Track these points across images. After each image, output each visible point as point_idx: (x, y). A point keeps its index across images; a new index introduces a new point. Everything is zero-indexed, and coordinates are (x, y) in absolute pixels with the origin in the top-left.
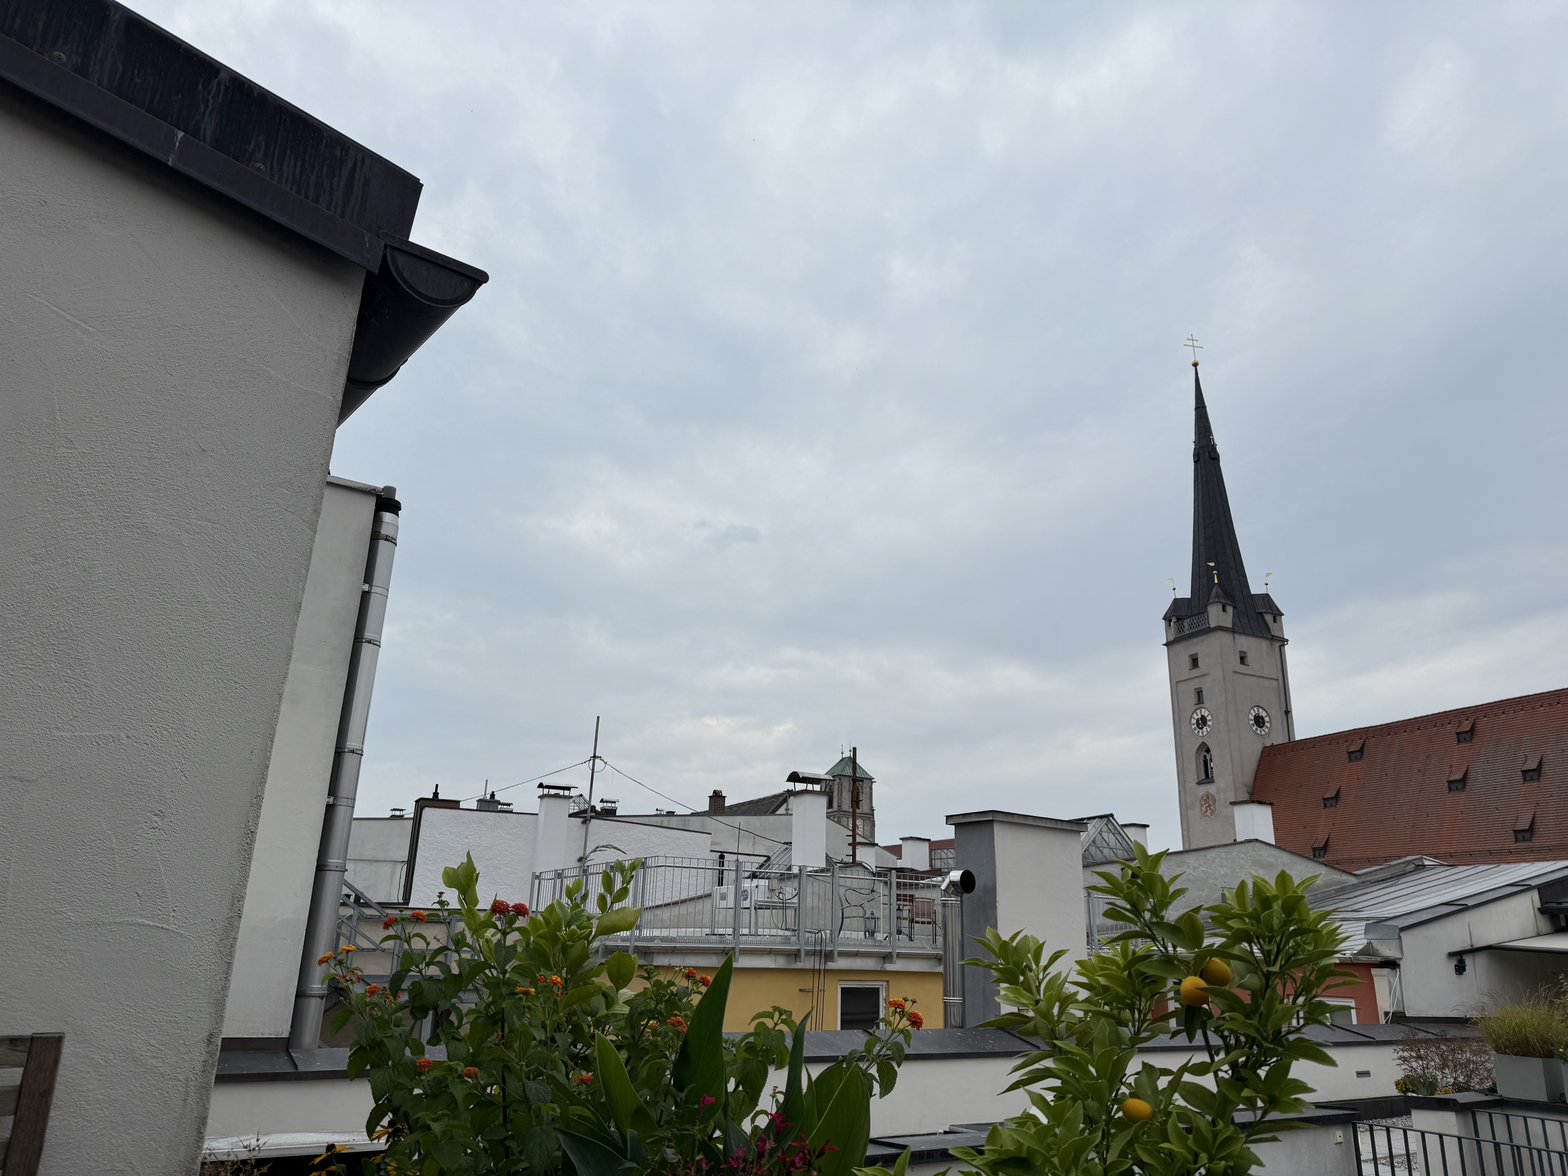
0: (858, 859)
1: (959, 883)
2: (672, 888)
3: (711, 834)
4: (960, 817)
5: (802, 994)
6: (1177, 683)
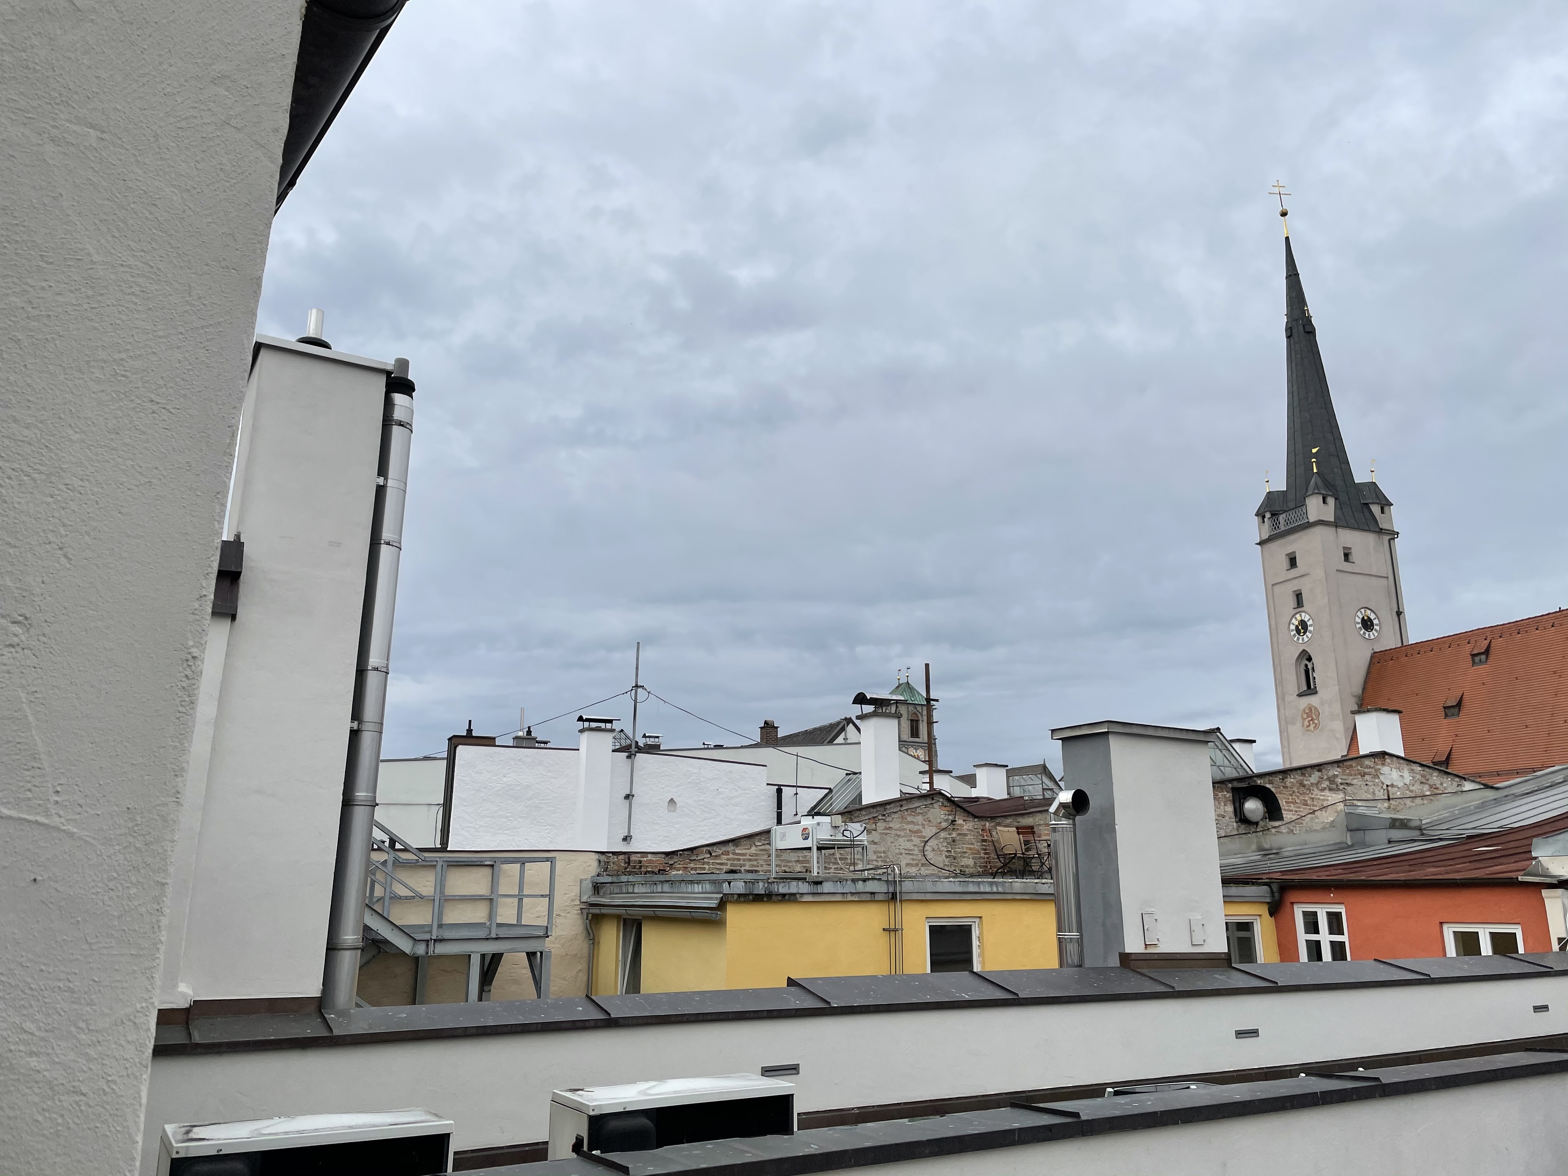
1: (1071, 804)
2: (727, 824)
3: (766, 766)
4: (1069, 730)
5: (887, 933)
6: (1273, 585)
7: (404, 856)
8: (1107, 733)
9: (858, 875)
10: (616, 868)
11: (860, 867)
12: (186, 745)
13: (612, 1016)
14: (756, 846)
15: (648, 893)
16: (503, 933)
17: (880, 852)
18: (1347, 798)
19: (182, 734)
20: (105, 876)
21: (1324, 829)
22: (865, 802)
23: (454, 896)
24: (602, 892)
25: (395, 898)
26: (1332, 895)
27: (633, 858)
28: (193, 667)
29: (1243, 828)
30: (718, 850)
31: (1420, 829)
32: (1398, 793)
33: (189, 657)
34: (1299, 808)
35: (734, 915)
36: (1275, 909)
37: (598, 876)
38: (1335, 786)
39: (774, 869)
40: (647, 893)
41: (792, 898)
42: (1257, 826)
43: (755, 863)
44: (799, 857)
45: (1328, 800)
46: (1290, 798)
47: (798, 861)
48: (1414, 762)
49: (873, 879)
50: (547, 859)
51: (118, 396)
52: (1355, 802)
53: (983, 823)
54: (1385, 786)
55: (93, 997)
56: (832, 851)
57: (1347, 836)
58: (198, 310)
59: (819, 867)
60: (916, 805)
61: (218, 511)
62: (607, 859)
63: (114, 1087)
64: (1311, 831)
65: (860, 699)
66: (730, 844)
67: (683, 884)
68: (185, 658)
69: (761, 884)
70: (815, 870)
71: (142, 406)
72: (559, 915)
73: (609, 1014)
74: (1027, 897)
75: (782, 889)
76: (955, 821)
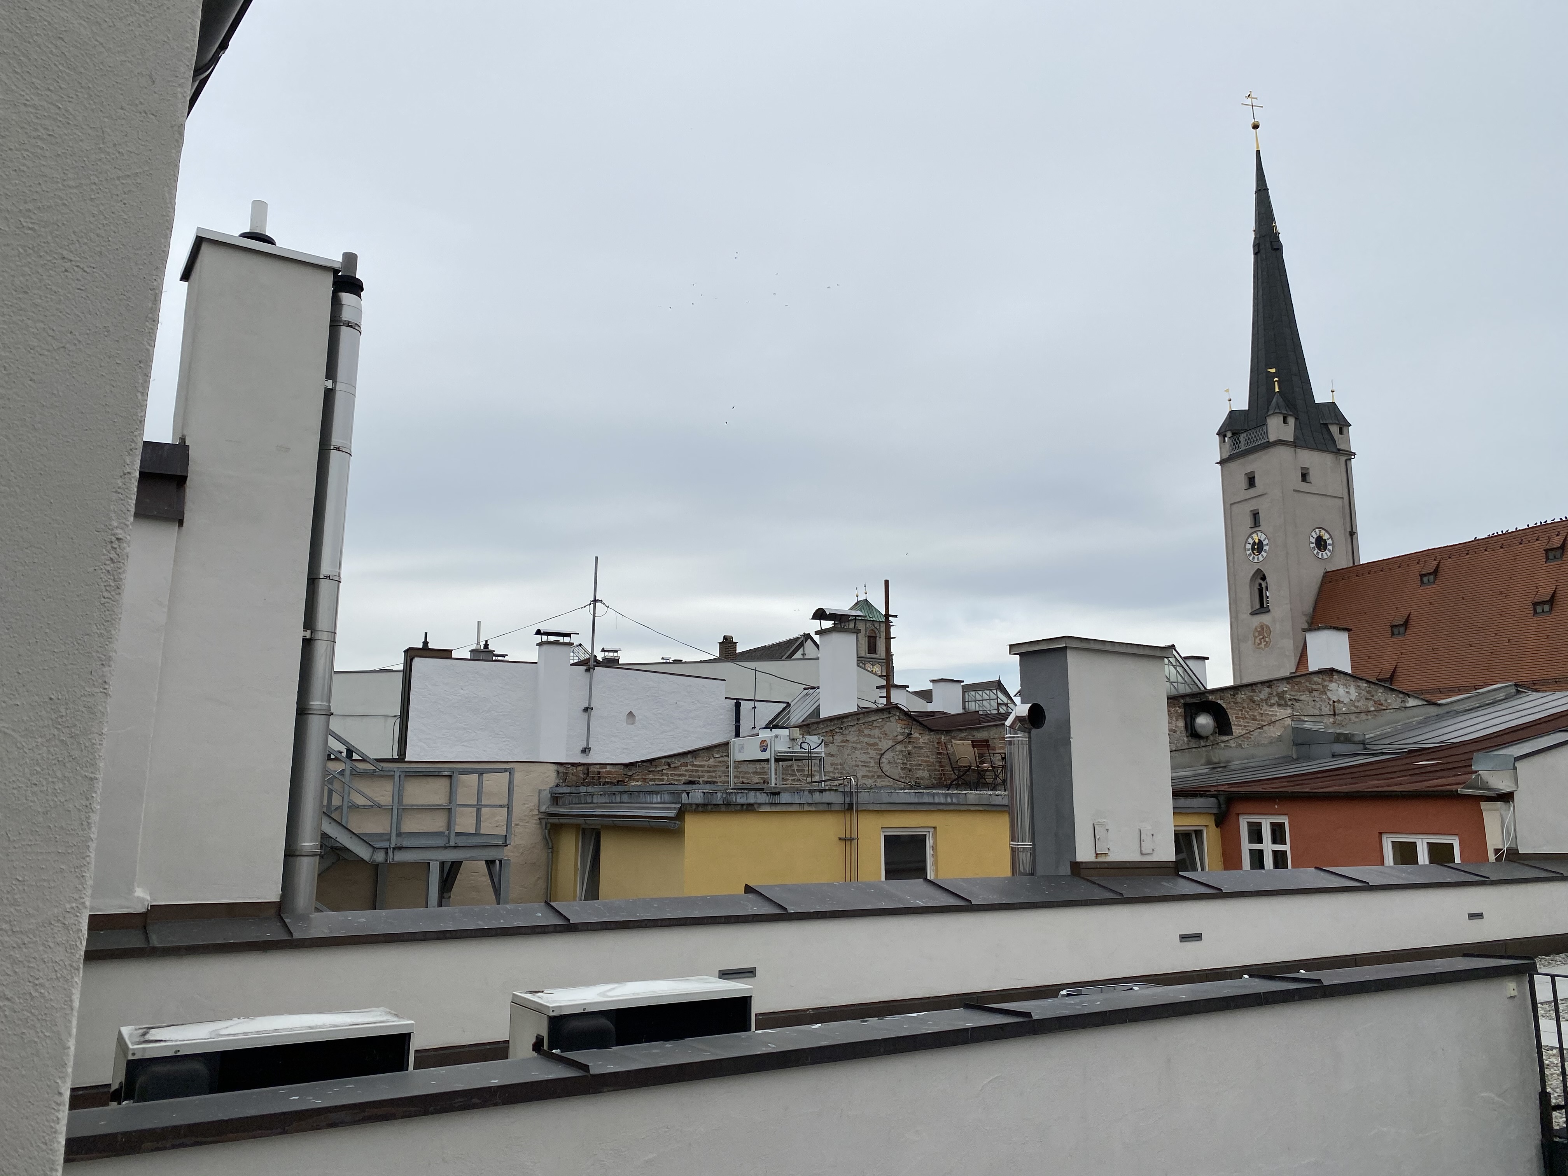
1: (1027, 718)
2: (685, 737)
3: (725, 680)
4: (1027, 645)
5: (842, 843)
6: (1231, 504)
7: (361, 766)
8: (1066, 648)
9: (815, 786)
10: (575, 779)
11: (817, 778)
12: (113, 632)
13: (571, 922)
14: (714, 757)
15: (607, 803)
16: (461, 841)
17: (837, 764)
18: (1295, 713)
19: (108, 621)
20: (26, 770)
21: (1271, 743)
22: (823, 715)
23: (413, 805)
24: (561, 801)
25: (354, 807)
26: (1276, 806)
27: (592, 769)
28: (118, 550)
29: (1193, 741)
30: (676, 762)
31: (1364, 744)
32: (1344, 709)
33: (113, 538)
34: (1248, 723)
35: (693, 825)
36: (1223, 819)
37: (557, 786)
38: (1283, 702)
39: (732, 780)
40: (605, 803)
41: (750, 808)
42: (1207, 741)
43: (713, 774)
44: (757, 768)
45: (1276, 715)
46: (1240, 713)
47: (756, 772)
48: (1361, 679)
49: (830, 790)
50: (505, 770)
51: (25, 251)
52: (1302, 717)
53: (938, 737)
54: (1332, 701)
55: (16, 897)
56: (790, 763)
57: (1292, 751)
58: (113, 159)
59: (776, 779)
60: (873, 718)
61: (141, 381)
62: (566, 770)
63: (43, 991)
64: (1259, 746)
65: (820, 615)
66: (689, 756)
67: (641, 795)
68: (109, 540)
69: (719, 795)
70: (773, 781)
71: (52, 263)
72: (517, 825)
73: (568, 920)
74: (981, 808)
75: (741, 799)
76: (911, 734)
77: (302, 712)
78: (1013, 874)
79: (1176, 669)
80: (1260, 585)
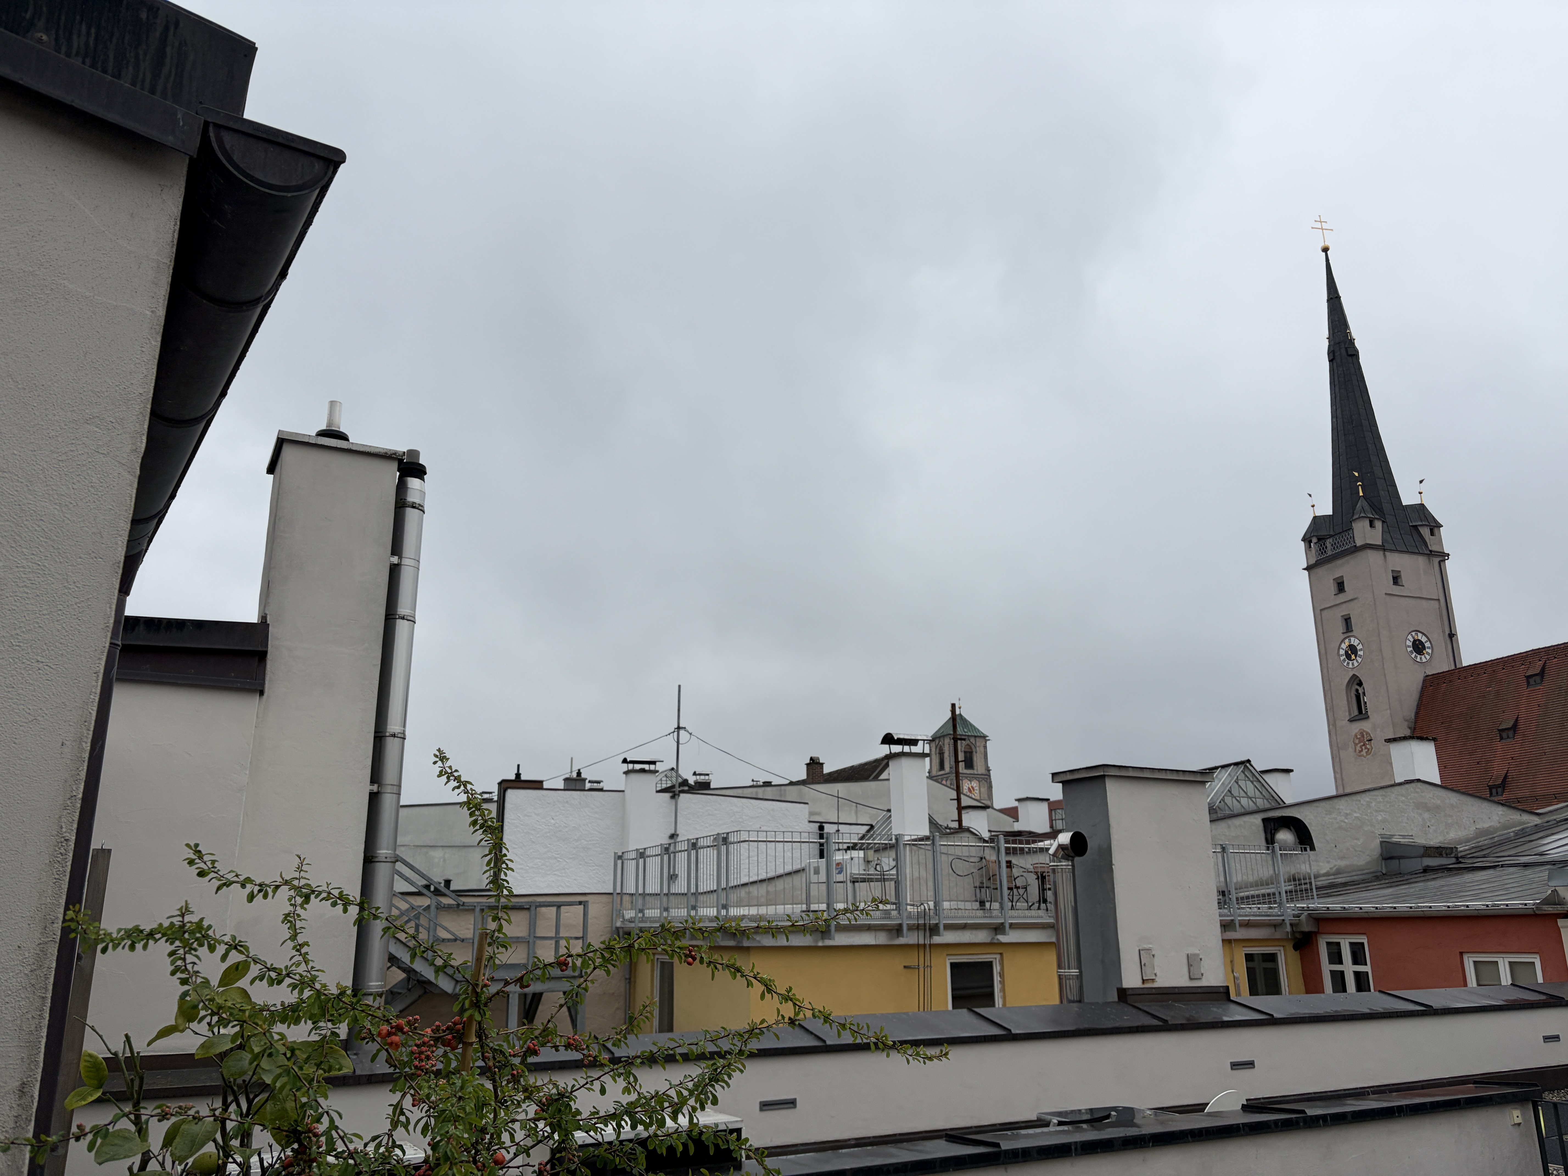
0: (965, 824)
1: (1069, 846)
3: (807, 803)
4: (1067, 774)
5: (908, 971)
6: (1321, 610)
7: (445, 901)
8: (1103, 775)
31: (1457, 858)
36: (1301, 946)
46: (1322, 827)
48: (1450, 789)
50: (580, 903)
57: (1381, 864)
65: (888, 739)
77: (369, 860)
78: (1061, 1002)
79: (1252, 782)
80: (1357, 690)
